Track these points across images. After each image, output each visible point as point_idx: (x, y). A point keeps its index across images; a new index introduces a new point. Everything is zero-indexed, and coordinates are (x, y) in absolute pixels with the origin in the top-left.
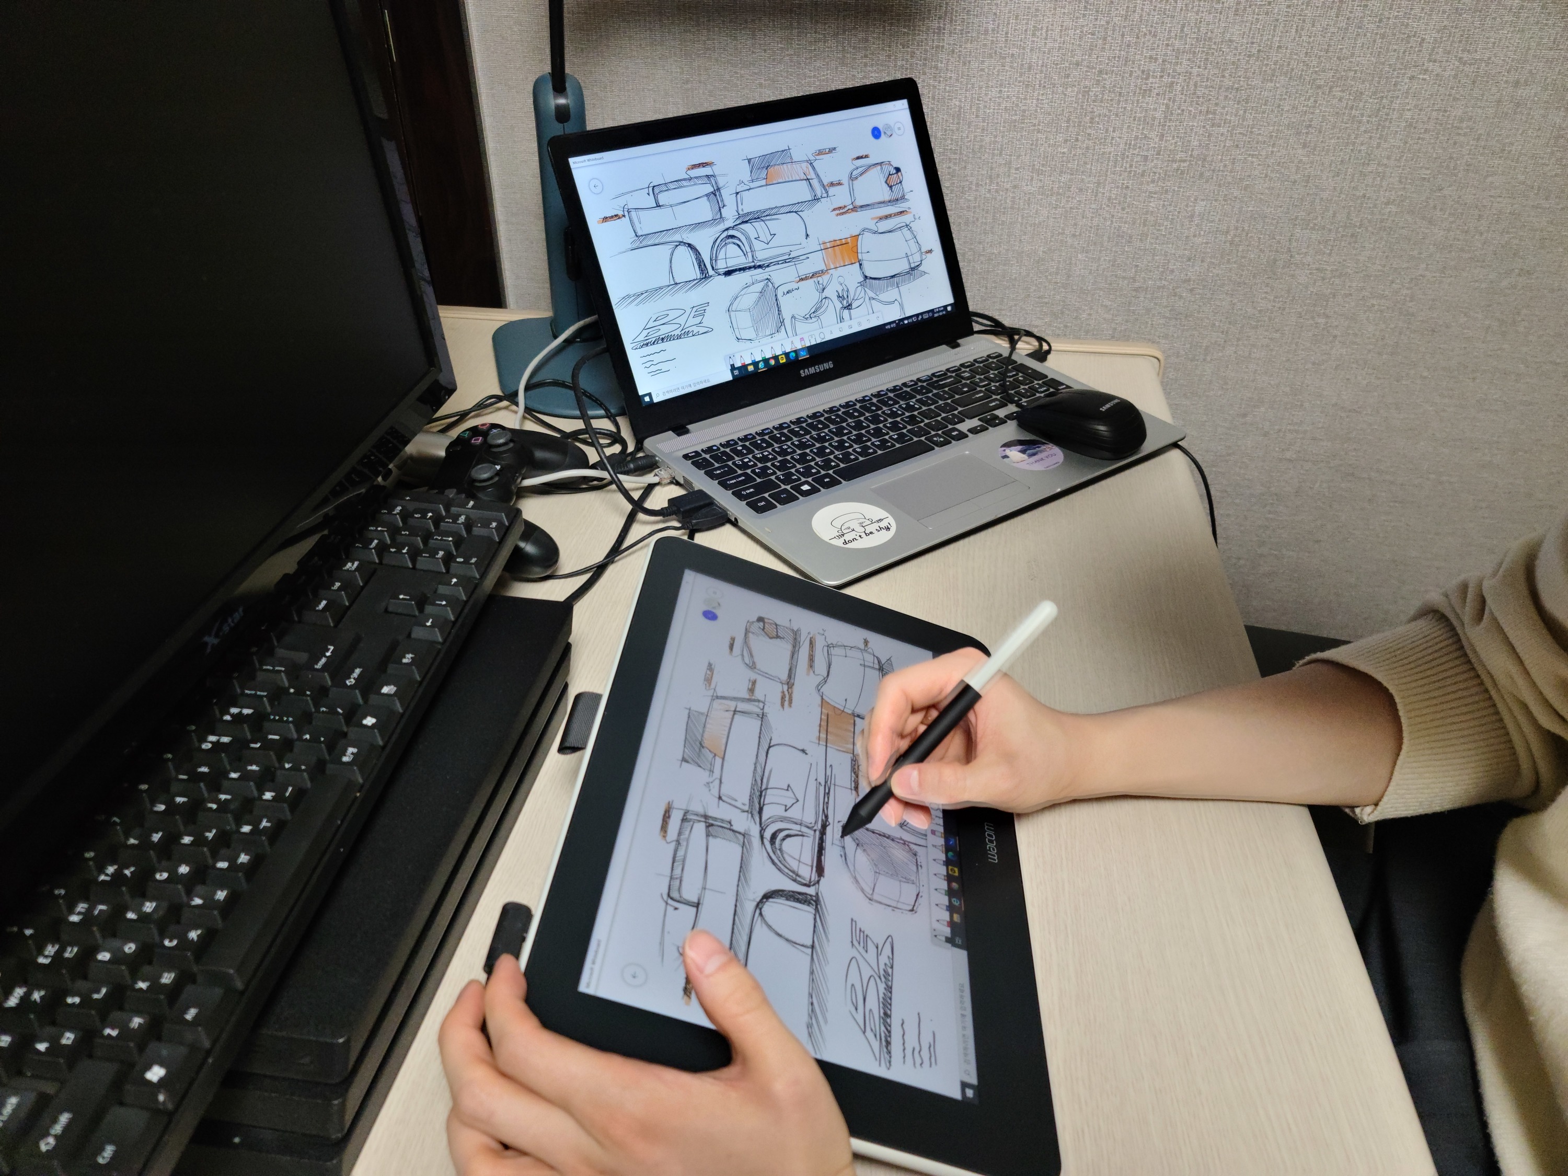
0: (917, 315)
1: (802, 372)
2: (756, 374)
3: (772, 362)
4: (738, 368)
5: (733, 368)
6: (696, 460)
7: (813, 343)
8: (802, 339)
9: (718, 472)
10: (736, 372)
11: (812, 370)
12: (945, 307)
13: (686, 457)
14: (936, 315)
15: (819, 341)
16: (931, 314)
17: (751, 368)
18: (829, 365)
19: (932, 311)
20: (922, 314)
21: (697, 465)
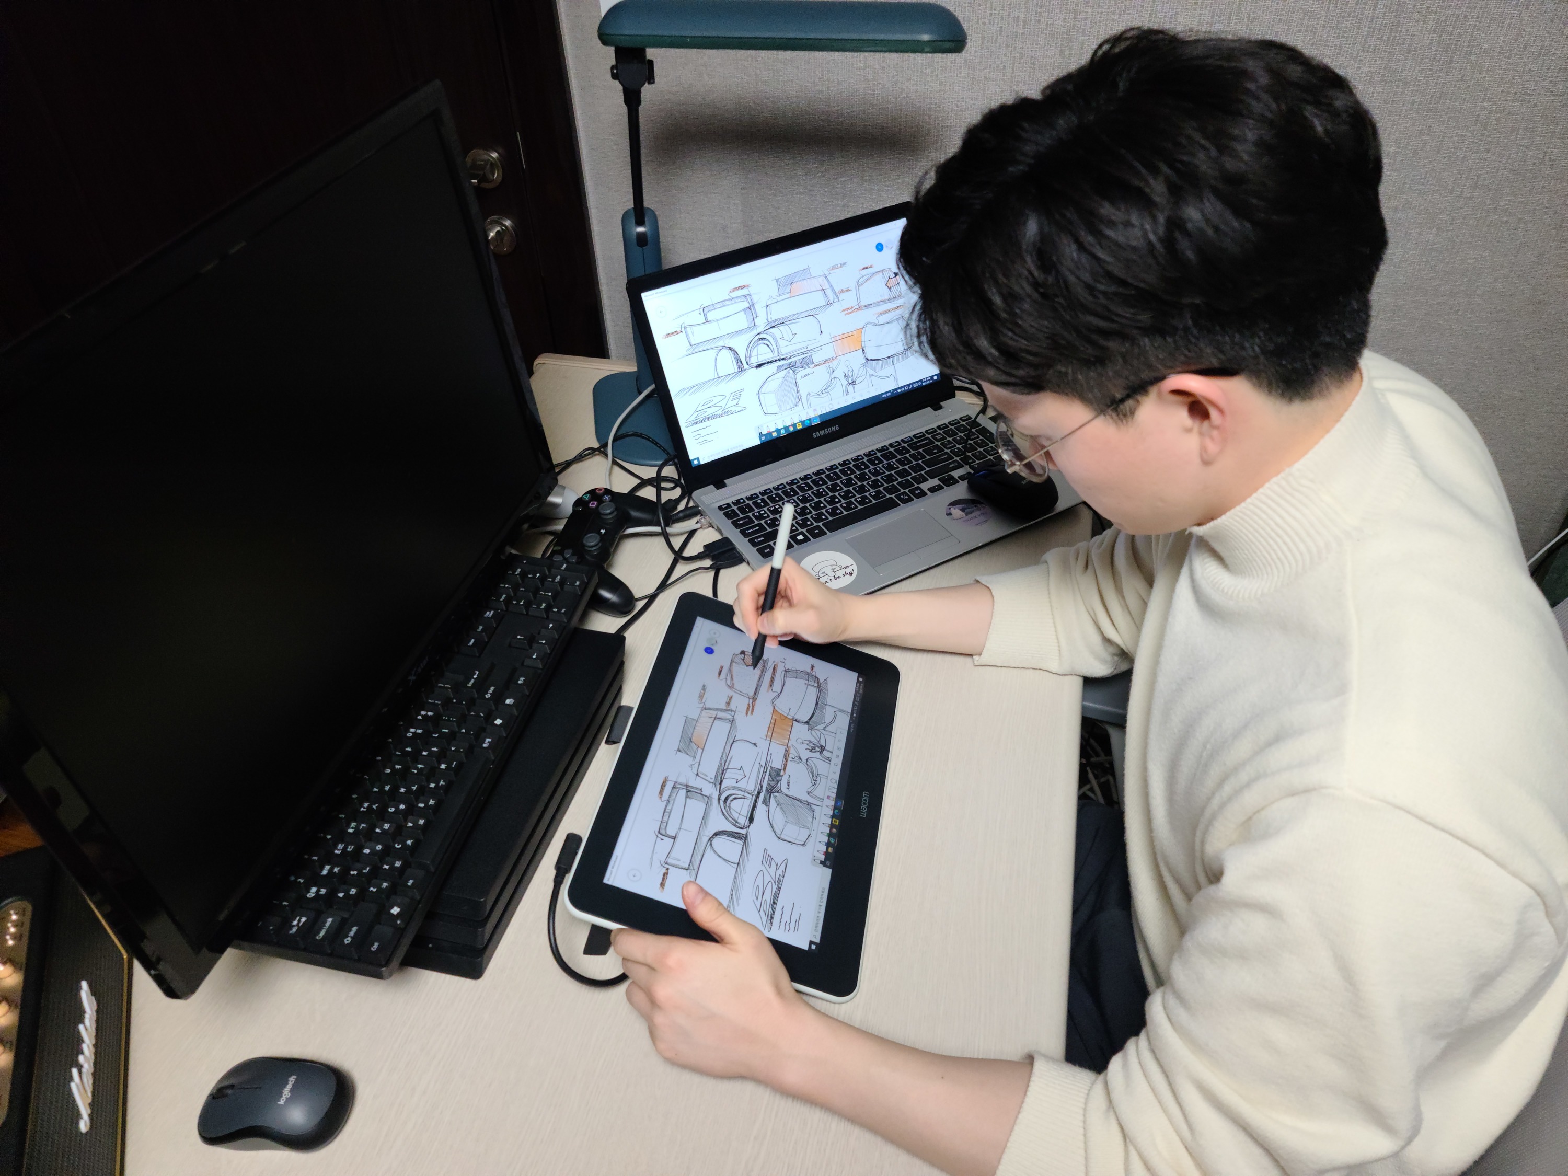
0: (909, 385)
1: (814, 434)
2: (779, 439)
3: (791, 429)
4: (765, 435)
5: (761, 434)
6: (727, 511)
7: (824, 412)
8: (815, 410)
9: (741, 522)
10: (763, 438)
11: (822, 433)
12: (932, 377)
13: (720, 508)
14: (924, 384)
15: (828, 411)
16: (920, 383)
17: (775, 435)
18: (835, 428)
19: (921, 381)
20: (912, 384)
21: (728, 515)
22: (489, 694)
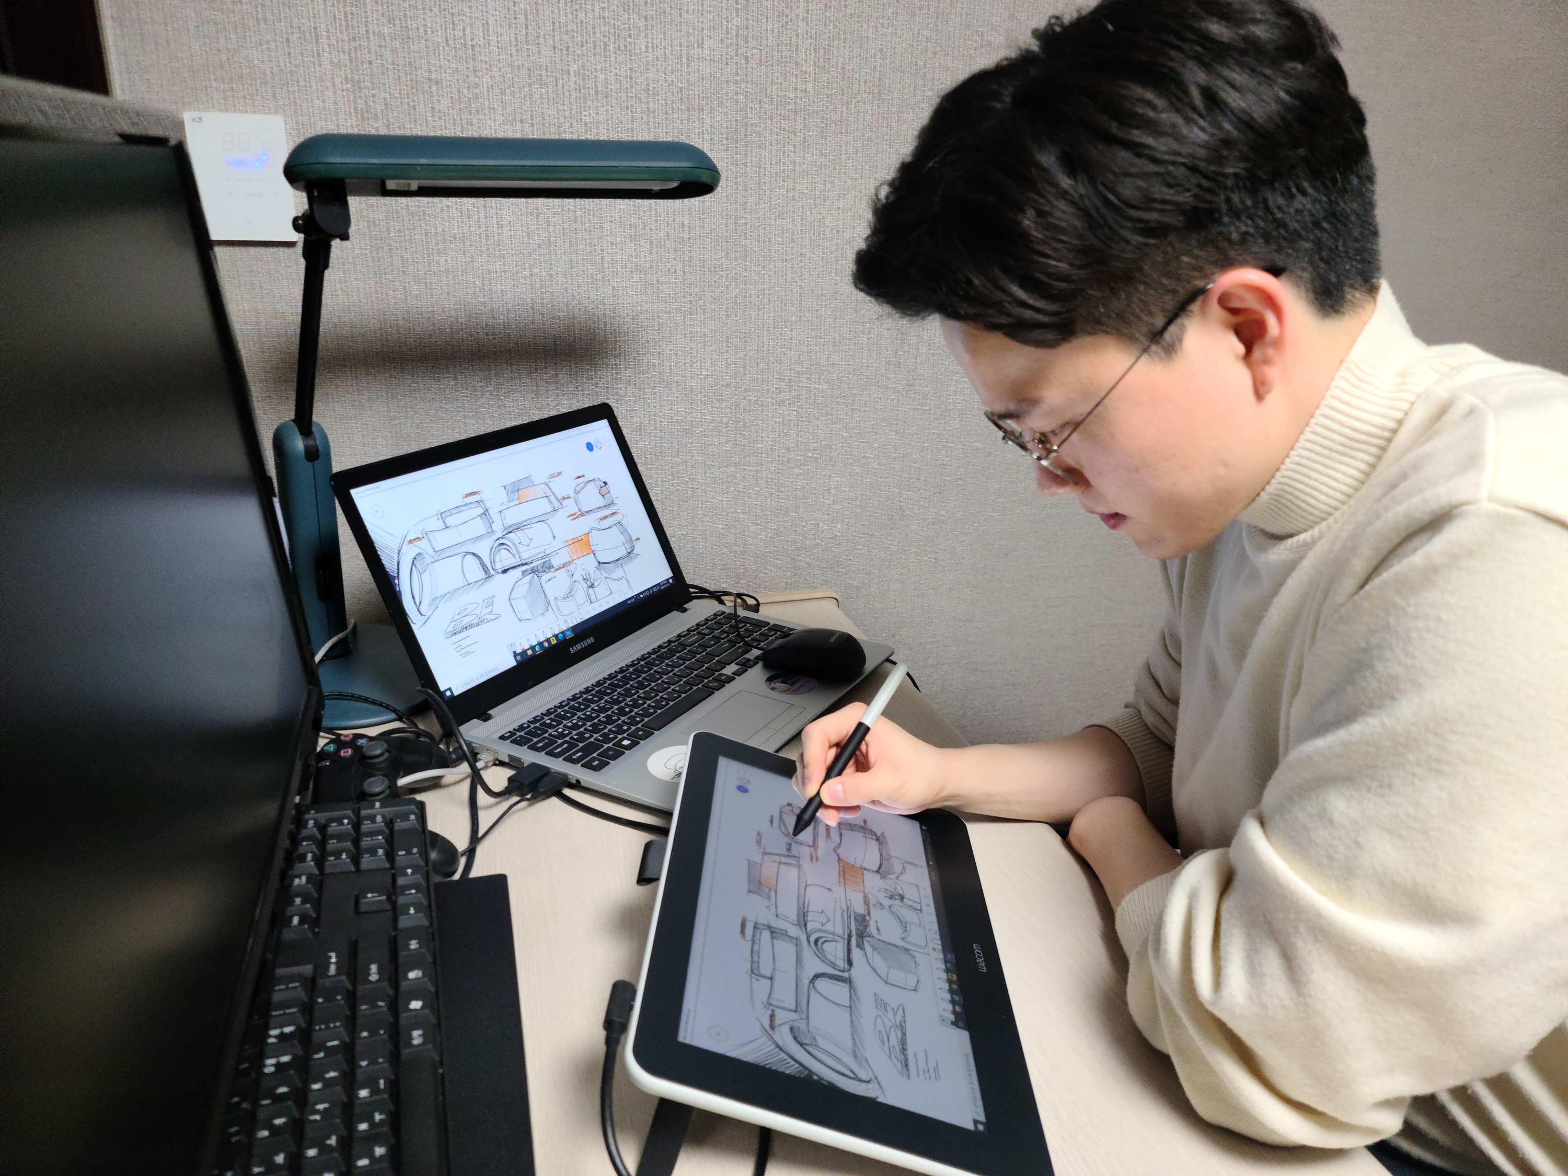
0: (648, 590)
1: (571, 649)
2: (534, 658)
3: (546, 644)
4: (520, 654)
5: (515, 655)
6: (515, 737)
7: (575, 623)
8: (566, 621)
9: (541, 745)
10: (519, 658)
11: (579, 647)
12: (668, 580)
13: (502, 738)
14: (662, 588)
15: (579, 622)
16: (658, 587)
17: (530, 652)
18: (590, 640)
19: (659, 584)
20: (652, 588)
21: (519, 742)
22: (374, 976)
